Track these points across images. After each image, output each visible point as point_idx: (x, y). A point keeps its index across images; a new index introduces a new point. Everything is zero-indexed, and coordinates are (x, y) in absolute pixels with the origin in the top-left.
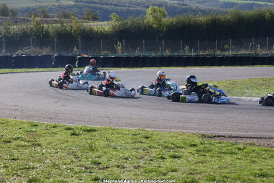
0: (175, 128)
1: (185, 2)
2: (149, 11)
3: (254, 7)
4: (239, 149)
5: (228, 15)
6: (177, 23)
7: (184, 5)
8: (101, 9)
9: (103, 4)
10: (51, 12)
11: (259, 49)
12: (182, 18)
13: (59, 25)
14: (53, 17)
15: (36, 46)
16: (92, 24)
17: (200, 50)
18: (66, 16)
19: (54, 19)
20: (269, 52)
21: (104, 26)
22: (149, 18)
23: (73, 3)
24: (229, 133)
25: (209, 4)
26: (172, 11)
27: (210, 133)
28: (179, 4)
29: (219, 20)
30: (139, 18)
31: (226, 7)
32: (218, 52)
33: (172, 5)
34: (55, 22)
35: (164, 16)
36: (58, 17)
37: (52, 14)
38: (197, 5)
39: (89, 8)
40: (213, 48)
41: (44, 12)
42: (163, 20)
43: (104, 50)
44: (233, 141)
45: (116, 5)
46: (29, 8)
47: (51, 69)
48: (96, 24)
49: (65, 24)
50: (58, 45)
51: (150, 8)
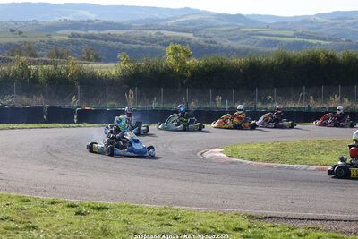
0: (211, 206)
1: (213, 39)
2: (169, 50)
3: (304, 47)
4: (300, 235)
5: (270, 55)
6: (206, 66)
7: (212, 42)
8: (104, 46)
9: (106, 40)
10: (39, 50)
11: (312, 101)
12: (211, 59)
13: (51, 67)
14: (42, 56)
15: (21, 94)
16: (94, 65)
17: (236, 102)
18: (59, 55)
19: (44, 59)
20: (325, 106)
21: (110, 69)
22: (169, 60)
23: (68, 38)
24: (284, 213)
25: (245, 41)
26: (198, 50)
27: (259, 213)
28: (206, 42)
29: (259, 62)
30: (155, 59)
31: (267, 46)
32: (259, 105)
33: (196, 43)
34: (46, 63)
35: (189, 56)
36: (48, 56)
37: (40, 52)
38: (230, 43)
39: (89, 45)
40: (253, 99)
41: (30, 49)
42: (188, 62)
43: (111, 99)
44: (290, 224)
45: (124, 42)
46: (11, 44)
47: (43, 125)
48: (99, 65)
49: (59, 66)
50: (50, 93)
51: (170, 47)
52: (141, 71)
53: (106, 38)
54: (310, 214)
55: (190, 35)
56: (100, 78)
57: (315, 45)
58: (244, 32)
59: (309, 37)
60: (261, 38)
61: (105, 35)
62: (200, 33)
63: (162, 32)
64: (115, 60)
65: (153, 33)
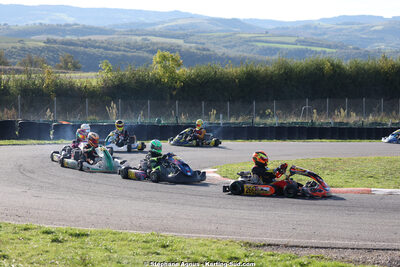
0: (204, 232)
1: (205, 46)
2: (157, 58)
3: (307, 55)
4: (302, 265)
5: (268, 63)
6: (198, 76)
7: (204, 49)
8: (85, 53)
9: (86, 47)
10: (11, 57)
11: (315, 115)
12: (204, 68)
13: (23, 77)
14: (14, 64)
16: (72, 75)
17: (231, 116)
18: (32, 63)
19: (16, 67)
20: (330, 120)
21: (91, 79)
22: (157, 69)
23: (43, 44)
24: (285, 241)
25: (241, 48)
26: (189, 58)
27: (257, 240)
28: (198, 49)
29: (257, 72)
30: (141, 68)
31: (266, 54)
32: (257, 120)
33: (187, 50)
34: (18, 72)
35: (179, 65)
36: (21, 64)
37: (12, 60)
38: (225, 50)
39: (67, 52)
40: (250, 113)
42: (177, 72)
43: (92, 113)
44: (291, 252)
45: (106, 49)
47: (15, 142)
48: (78, 75)
49: (33, 76)
50: (22, 105)
51: (158, 55)
52: (125, 81)
53: (86, 44)
54: (314, 242)
55: (180, 42)
56: (79, 89)
57: (320, 53)
58: (241, 38)
59: (312, 44)
60: (260, 44)
61: (84, 41)
62: (191, 39)
63: (149, 38)
64: (96, 69)
65: (139, 39)
